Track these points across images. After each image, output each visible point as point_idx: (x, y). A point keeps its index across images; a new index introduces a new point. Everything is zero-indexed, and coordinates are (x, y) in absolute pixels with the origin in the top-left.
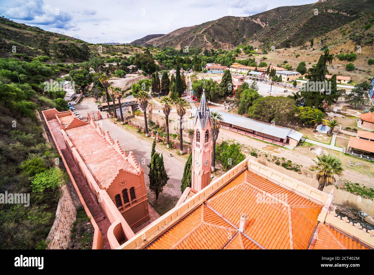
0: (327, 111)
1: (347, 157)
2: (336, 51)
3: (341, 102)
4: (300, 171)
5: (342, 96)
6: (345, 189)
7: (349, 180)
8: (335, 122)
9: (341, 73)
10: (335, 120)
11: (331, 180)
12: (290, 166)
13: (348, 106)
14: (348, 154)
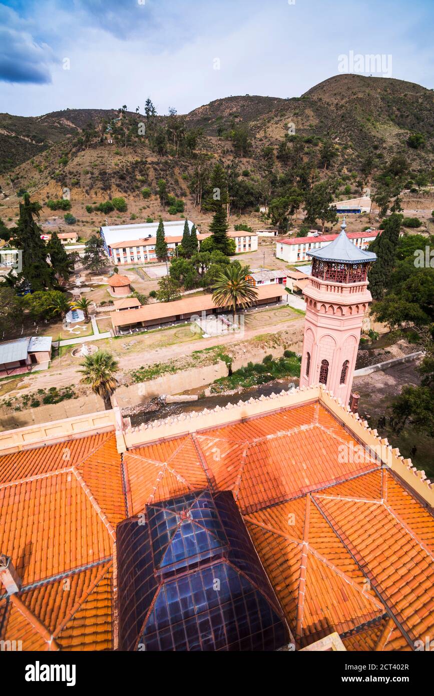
0: (69, 289)
1: (119, 340)
2: (42, 197)
3: (80, 271)
4: (75, 394)
5: (77, 261)
6: (135, 381)
7: (133, 368)
8: (85, 301)
9: (62, 229)
10: (84, 297)
11: (112, 384)
12: (56, 396)
13: (90, 273)
14: (118, 337)
